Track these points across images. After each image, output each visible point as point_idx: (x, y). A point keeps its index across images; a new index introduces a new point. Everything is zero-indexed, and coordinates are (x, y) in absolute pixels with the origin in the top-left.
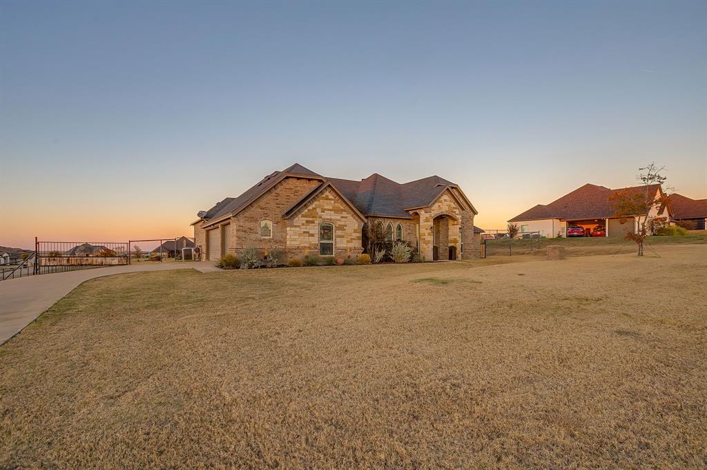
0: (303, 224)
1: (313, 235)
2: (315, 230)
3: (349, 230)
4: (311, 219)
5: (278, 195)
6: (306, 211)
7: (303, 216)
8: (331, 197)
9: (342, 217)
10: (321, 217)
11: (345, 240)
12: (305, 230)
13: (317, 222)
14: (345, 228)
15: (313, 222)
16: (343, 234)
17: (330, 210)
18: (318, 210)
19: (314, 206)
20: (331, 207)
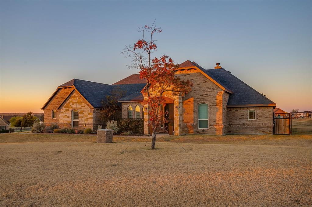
0: (64, 112)
1: (68, 117)
2: (69, 114)
3: (86, 113)
4: (68, 109)
5: (58, 98)
6: (65, 105)
7: (65, 107)
8: (76, 95)
9: (82, 106)
10: (72, 107)
11: (84, 119)
12: (66, 115)
13: (70, 110)
14: (84, 112)
15: (69, 110)
16: (83, 116)
17: (76, 103)
18: (71, 104)
19: (68, 101)
20: (76, 101)
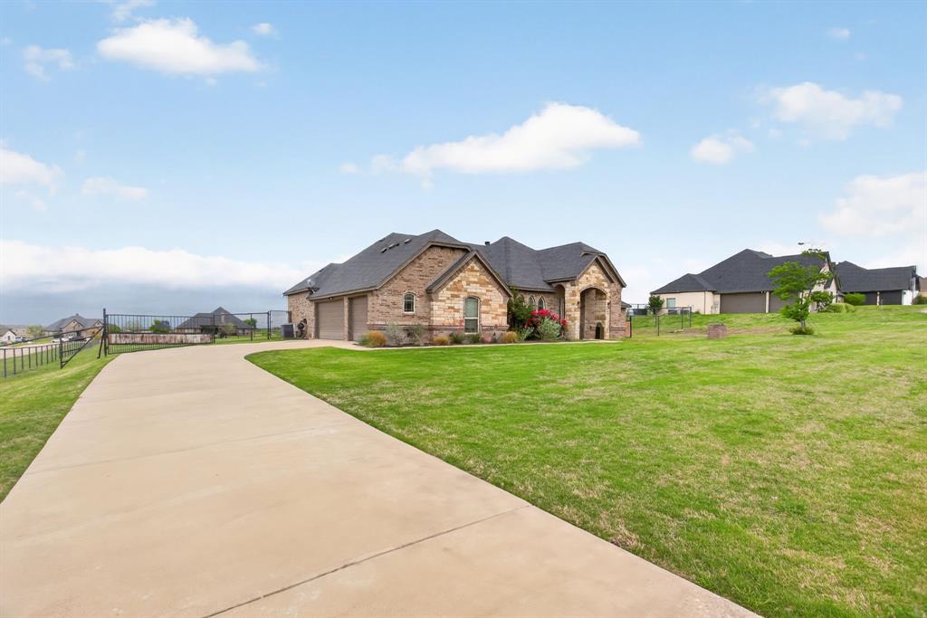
0: (448, 298)
1: (457, 311)
2: (460, 304)
3: (495, 304)
4: (456, 293)
6: (451, 283)
7: (448, 289)
8: (476, 268)
9: (487, 291)
10: (466, 291)
11: (490, 316)
12: (450, 305)
13: (462, 296)
14: (490, 302)
15: (457, 296)
16: (488, 309)
17: (475, 282)
18: (464, 283)
19: (459, 278)
20: (476, 280)
